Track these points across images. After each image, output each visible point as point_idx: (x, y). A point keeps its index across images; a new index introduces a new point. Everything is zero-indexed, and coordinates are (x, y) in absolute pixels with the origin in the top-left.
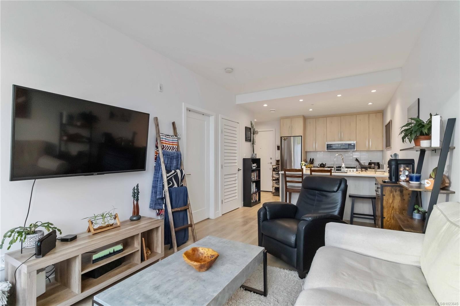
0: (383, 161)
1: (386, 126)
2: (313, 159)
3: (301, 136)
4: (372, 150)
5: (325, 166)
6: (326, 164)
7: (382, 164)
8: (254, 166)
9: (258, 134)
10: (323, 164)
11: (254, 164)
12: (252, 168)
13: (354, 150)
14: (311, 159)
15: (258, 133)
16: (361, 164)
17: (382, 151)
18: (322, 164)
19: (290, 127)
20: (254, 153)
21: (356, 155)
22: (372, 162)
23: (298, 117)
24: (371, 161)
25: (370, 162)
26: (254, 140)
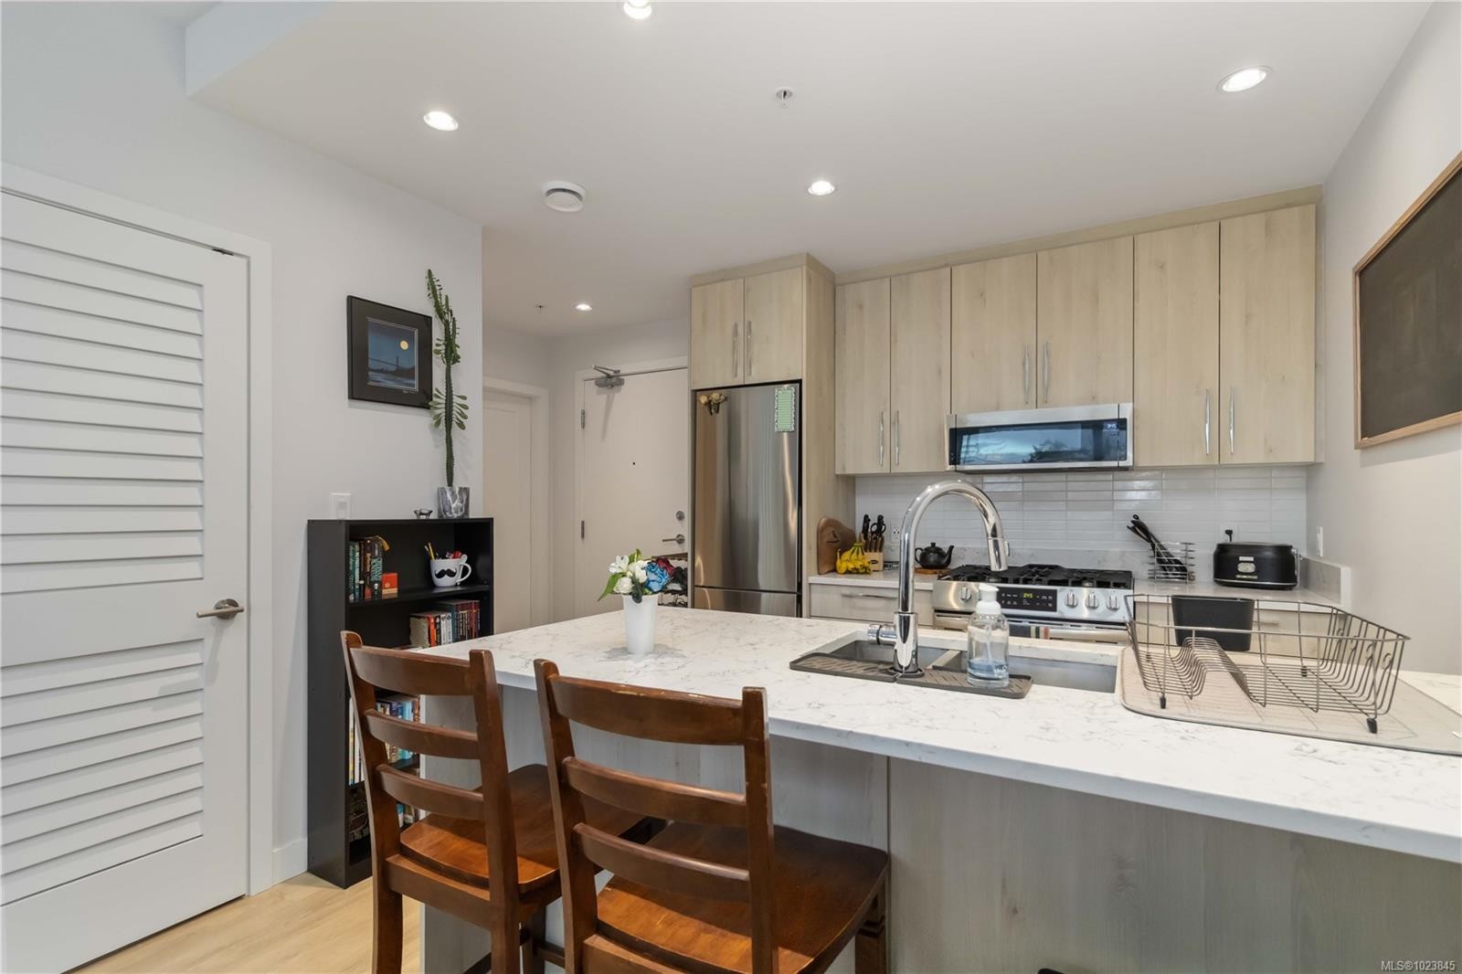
0: (1320, 537)
1: (1362, 273)
2: (880, 518)
3: (800, 382)
4: (1236, 461)
5: (949, 561)
6: (952, 547)
7: (1304, 554)
8: (450, 569)
9: (624, 388)
10: (938, 551)
11: (444, 557)
12: (434, 586)
13: (1122, 464)
14: (866, 519)
15: (621, 383)
16: (1168, 554)
17: (1310, 471)
18: (934, 549)
19: (740, 330)
20: (450, 483)
21: (1137, 495)
22: (1236, 539)
23: (778, 264)
24: (1229, 533)
25: (1224, 539)
26: (456, 400)
